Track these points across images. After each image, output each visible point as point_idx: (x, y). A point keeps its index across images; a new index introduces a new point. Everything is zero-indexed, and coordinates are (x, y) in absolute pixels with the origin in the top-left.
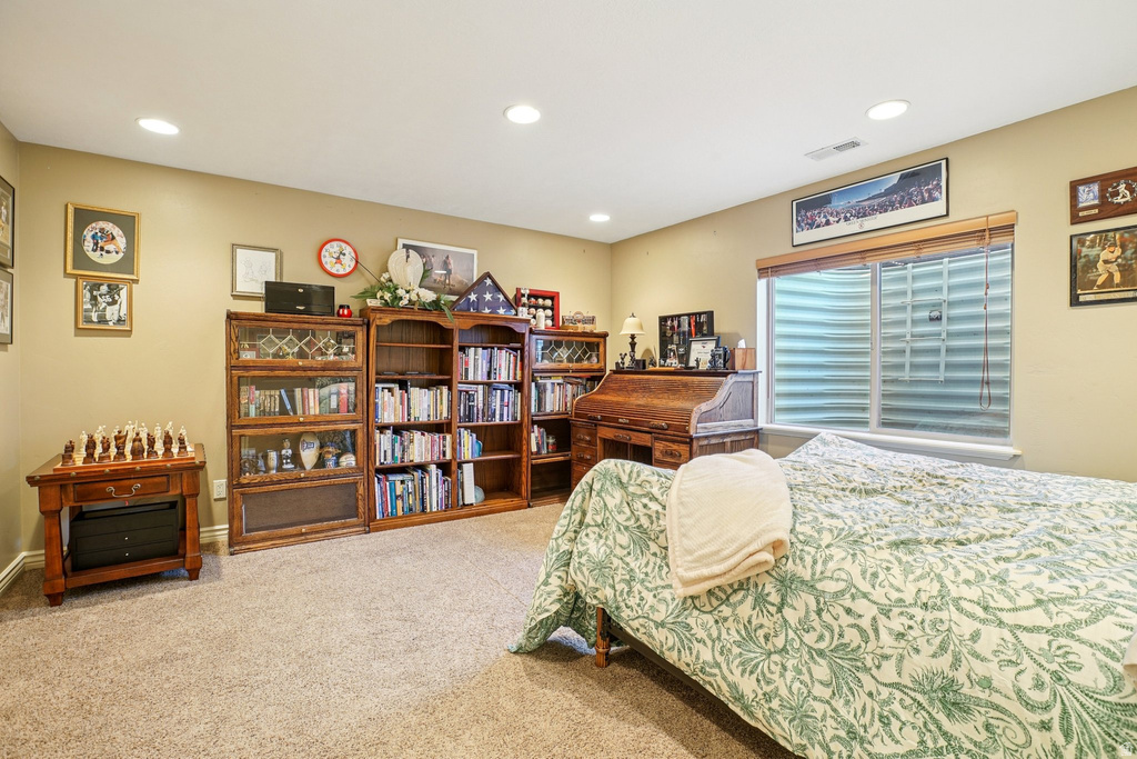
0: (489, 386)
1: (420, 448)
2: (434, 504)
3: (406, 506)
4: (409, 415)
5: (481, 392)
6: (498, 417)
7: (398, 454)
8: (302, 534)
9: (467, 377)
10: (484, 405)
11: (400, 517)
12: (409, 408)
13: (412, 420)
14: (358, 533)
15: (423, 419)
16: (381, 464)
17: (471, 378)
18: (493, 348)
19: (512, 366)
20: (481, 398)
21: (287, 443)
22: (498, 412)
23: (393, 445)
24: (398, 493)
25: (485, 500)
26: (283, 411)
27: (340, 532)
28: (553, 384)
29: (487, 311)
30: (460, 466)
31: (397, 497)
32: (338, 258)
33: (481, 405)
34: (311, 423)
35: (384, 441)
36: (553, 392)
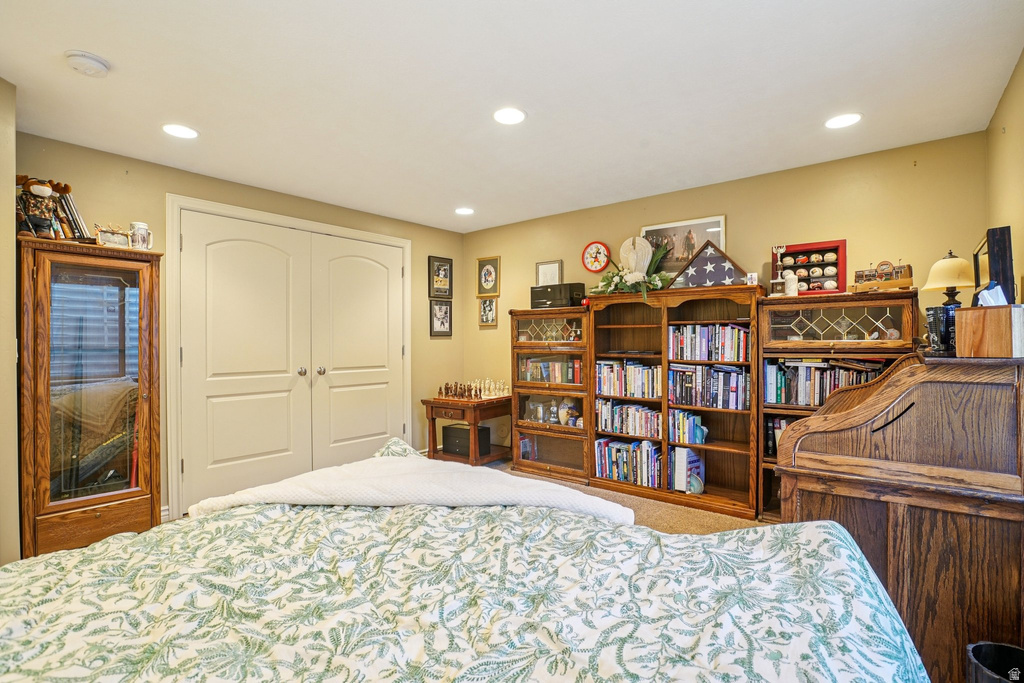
0: (710, 366)
1: (636, 422)
2: (645, 480)
3: (621, 473)
4: (626, 390)
5: (699, 373)
6: (720, 403)
7: (617, 424)
8: (546, 470)
9: (682, 356)
10: (703, 388)
11: (614, 481)
12: (626, 384)
13: (628, 395)
14: (581, 483)
15: (638, 396)
16: (603, 430)
17: (687, 356)
18: (714, 325)
19: (742, 344)
20: (699, 380)
21: (553, 403)
22: (720, 398)
23: (613, 416)
24: (614, 459)
25: (705, 492)
26: (542, 379)
27: (571, 477)
28: (809, 368)
29: (709, 283)
30: (673, 447)
31: (613, 462)
32: (596, 257)
33: (699, 388)
34: (554, 389)
35: (604, 410)
36: (808, 378)
